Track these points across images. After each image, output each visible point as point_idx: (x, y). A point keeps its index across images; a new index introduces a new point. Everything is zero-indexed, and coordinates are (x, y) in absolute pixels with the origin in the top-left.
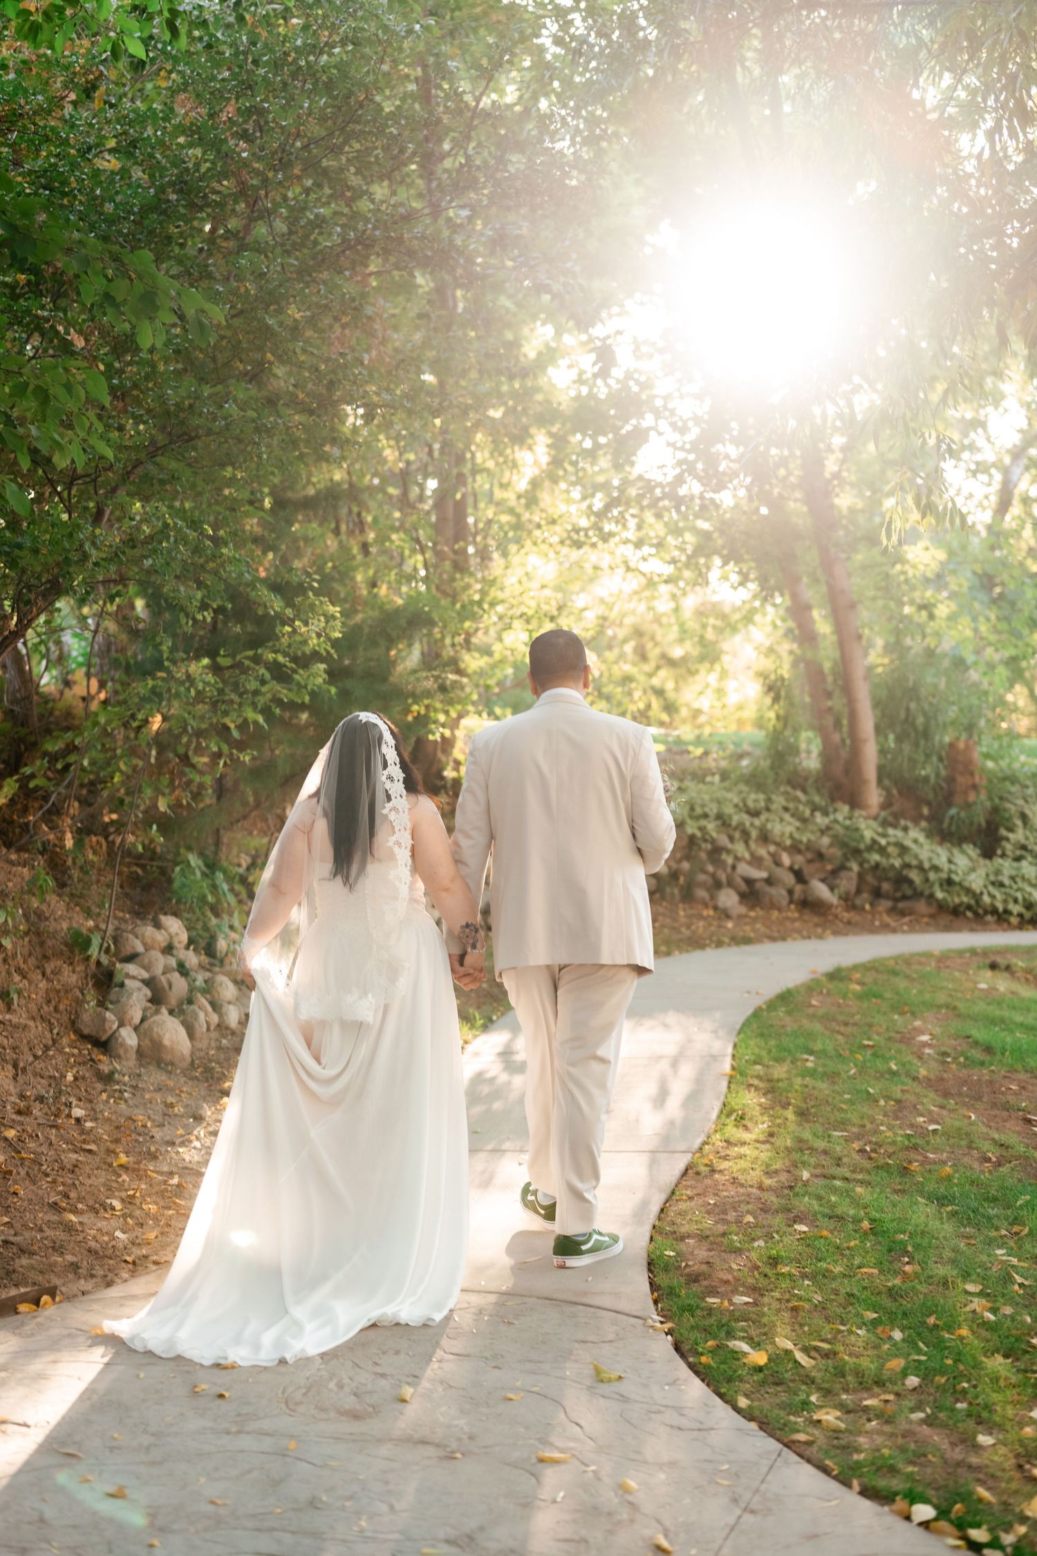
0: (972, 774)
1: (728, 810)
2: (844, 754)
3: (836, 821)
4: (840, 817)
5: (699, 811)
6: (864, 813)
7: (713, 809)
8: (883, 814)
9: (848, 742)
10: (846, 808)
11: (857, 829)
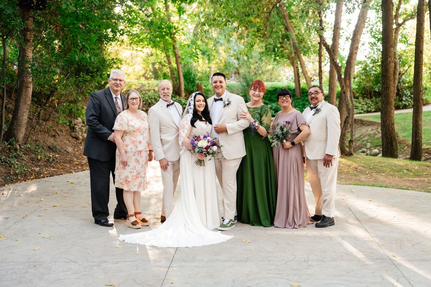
0: (202, 90)
1: (156, 97)
2: (177, 86)
3: (177, 99)
4: (177, 98)
5: (150, 98)
6: (182, 97)
7: (153, 97)
8: (185, 98)
9: (178, 84)
10: (178, 97)
11: (181, 101)
